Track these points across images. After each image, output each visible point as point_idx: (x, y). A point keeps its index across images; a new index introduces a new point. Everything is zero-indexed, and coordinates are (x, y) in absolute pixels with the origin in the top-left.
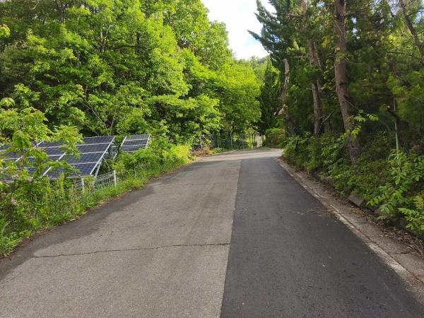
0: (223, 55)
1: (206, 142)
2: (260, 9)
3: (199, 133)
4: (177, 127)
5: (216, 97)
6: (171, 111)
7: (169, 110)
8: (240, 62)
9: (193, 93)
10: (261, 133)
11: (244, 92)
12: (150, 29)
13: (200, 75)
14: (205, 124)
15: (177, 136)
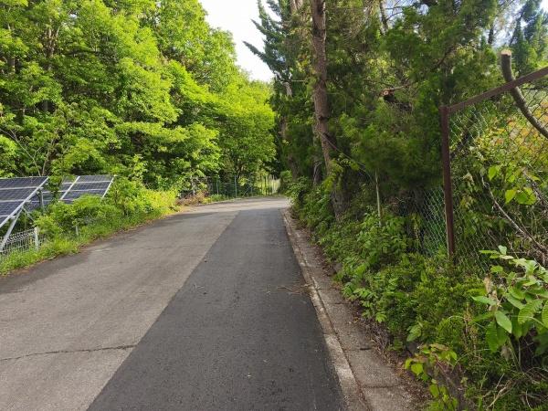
0: (228, 73)
1: (201, 187)
2: (263, 16)
3: (190, 174)
4: (159, 166)
5: (216, 127)
6: (152, 144)
7: (148, 142)
8: (253, 84)
9: (184, 120)
10: (276, 176)
11: (253, 123)
12: (117, 30)
13: (193, 96)
14: (199, 162)
15: (159, 177)
